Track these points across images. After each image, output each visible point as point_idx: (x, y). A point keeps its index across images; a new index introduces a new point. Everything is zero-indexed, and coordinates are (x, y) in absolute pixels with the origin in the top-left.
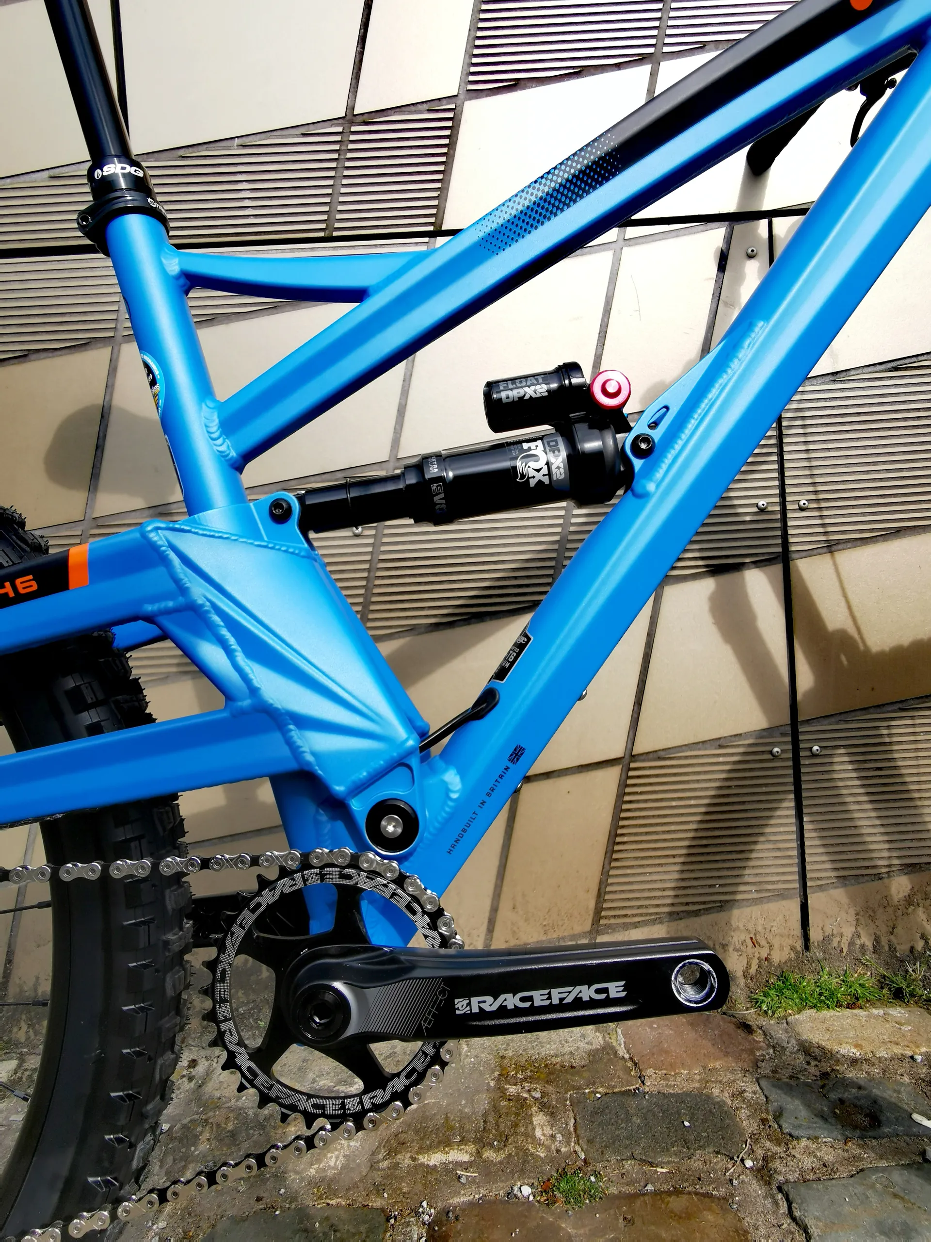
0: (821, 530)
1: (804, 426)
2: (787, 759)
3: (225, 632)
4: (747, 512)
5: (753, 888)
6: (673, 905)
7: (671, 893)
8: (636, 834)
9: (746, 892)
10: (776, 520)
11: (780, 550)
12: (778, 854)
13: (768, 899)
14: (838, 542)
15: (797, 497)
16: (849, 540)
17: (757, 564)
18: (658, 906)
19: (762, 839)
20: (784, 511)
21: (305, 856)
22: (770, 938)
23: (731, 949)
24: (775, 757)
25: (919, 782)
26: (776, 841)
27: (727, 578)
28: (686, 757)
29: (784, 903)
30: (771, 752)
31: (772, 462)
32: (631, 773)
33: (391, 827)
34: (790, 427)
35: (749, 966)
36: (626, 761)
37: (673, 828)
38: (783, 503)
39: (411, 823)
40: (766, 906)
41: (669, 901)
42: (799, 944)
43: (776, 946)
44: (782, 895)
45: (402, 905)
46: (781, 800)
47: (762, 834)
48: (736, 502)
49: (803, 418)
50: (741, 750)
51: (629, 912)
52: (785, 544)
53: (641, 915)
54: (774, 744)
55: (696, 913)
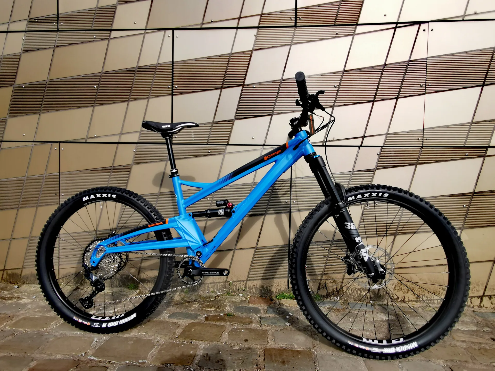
0: (298, 207)
1: (296, 187)
2: (287, 251)
3: (182, 230)
4: (283, 202)
5: (279, 275)
6: (263, 277)
7: (263, 274)
8: (257, 262)
9: (277, 276)
10: (289, 205)
11: (289, 210)
12: (284, 269)
13: (281, 278)
14: (301, 210)
15: (294, 200)
16: (303, 210)
17: (284, 213)
18: (260, 277)
19: (281, 266)
20: (290, 203)
21: (189, 256)
22: (281, 285)
23: (273, 286)
24: (285, 251)
25: (313, 258)
26: (284, 267)
27: (278, 215)
28: (268, 249)
29: (284, 279)
30: (284, 249)
31: (289, 193)
32: (256, 250)
33: (199, 254)
34: (293, 187)
35: (277, 290)
36: (256, 248)
37: (264, 262)
38: (291, 201)
39: (201, 254)
40: (281, 279)
41: (262, 276)
42: (287, 287)
43: (282, 287)
44: (284, 277)
45: (199, 263)
46: (285, 259)
47: (281, 265)
48: (281, 200)
49: (296, 185)
50: (278, 248)
51: (254, 277)
52: (290, 209)
53: (256, 278)
54: (285, 248)
55: (267, 279)
